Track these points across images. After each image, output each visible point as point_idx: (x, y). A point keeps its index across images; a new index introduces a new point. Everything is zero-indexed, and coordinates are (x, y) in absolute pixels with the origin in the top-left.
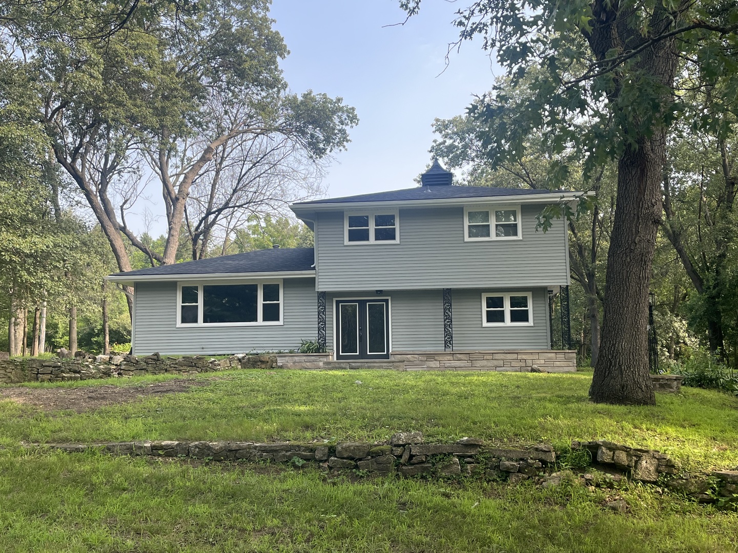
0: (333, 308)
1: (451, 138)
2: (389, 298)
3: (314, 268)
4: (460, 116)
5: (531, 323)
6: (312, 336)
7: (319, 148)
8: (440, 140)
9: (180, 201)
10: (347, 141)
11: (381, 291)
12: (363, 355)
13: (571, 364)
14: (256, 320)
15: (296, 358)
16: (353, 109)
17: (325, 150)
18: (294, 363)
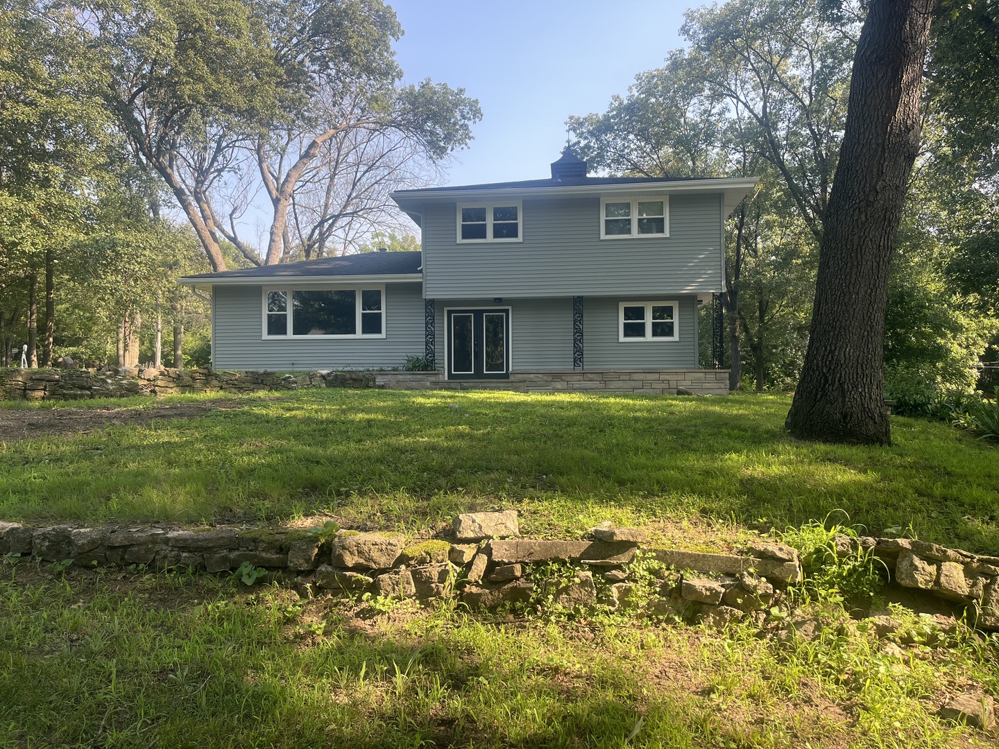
0: (443, 320)
1: (586, 138)
2: (510, 308)
3: (421, 271)
4: (597, 114)
5: (676, 337)
6: (419, 351)
7: (440, 147)
8: (574, 139)
9: (282, 202)
10: (470, 138)
11: (500, 299)
12: (479, 374)
13: (723, 386)
14: (354, 332)
15: (400, 377)
16: (476, 102)
17: (445, 149)
18: (398, 382)
